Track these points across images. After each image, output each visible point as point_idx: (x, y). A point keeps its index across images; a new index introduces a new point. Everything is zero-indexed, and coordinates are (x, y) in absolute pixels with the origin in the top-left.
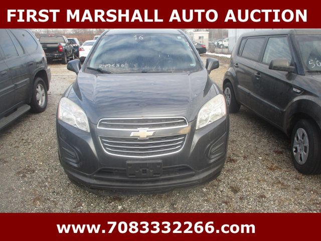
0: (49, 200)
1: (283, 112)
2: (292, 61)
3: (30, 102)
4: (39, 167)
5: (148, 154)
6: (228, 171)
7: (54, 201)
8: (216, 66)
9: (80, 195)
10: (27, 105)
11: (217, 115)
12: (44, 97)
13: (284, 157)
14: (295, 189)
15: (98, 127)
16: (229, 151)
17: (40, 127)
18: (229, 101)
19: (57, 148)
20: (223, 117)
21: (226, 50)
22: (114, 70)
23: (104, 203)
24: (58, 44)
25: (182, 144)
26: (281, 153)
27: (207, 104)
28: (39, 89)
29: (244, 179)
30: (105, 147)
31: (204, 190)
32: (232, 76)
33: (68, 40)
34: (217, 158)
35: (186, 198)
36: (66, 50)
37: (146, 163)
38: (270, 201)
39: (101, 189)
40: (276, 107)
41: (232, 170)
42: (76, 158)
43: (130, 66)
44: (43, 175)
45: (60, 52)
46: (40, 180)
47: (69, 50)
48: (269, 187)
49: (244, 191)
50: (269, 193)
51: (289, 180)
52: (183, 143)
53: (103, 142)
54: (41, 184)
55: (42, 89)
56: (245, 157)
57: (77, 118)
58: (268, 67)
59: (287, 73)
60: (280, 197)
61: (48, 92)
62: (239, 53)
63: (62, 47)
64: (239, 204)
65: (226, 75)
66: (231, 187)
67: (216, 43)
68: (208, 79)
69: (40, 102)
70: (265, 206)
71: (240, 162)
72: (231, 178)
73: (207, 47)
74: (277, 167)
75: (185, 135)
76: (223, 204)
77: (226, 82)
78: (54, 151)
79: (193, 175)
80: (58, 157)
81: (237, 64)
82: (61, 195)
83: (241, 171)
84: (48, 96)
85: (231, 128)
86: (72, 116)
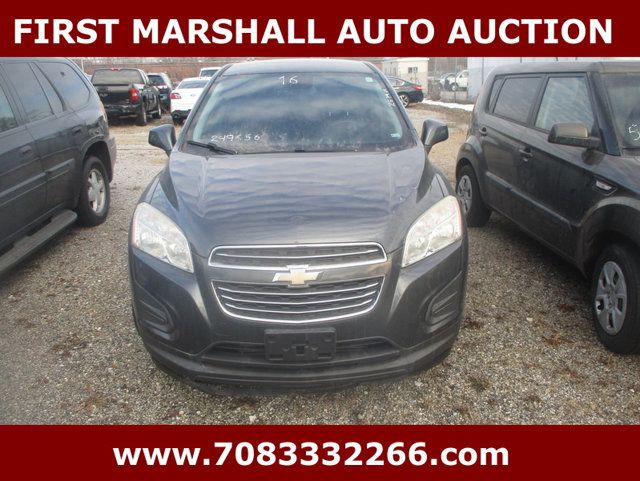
0: (114, 402)
1: (576, 230)
2: (594, 126)
3: (75, 205)
4: (96, 336)
5: (308, 316)
6: (466, 345)
7: (124, 405)
8: (442, 135)
9: (175, 392)
10: (70, 211)
11: (445, 238)
12: (103, 196)
13: (577, 317)
14: (600, 383)
15: (210, 264)
16: (468, 305)
17: (94, 255)
18: (468, 202)
19: (129, 298)
20: (456, 241)
21: (462, 95)
22: (241, 146)
23: (222, 410)
24: (130, 86)
25: (374, 297)
26: (571, 309)
27: (424, 216)
28: (93, 180)
29: (497, 362)
30: (224, 301)
31: (419, 384)
32: (473, 151)
33: (149, 76)
34: (444, 323)
35: (383, 399)
36: (144, 97)
37: (304, 334)
38: (549, 407)
39: (216, 383)
40: (562, 218)
41: (474, 344)
42: (168, 322)
43: (272, 139)
44: (103, 352)
45: (134, 101)
46: (97, 362)
47: (151, 97)
48: (547, 380)
49: (496, 388)
50: (547, 391)
51: (586, 366)
52: (376, 294)
53: (220, 292)
54: (99, 370)
55: (98, 180)
56: (499, 319)
57: (169, 243)
58: (547, 136)
59: (584, 149)
60: (568, 399)
61: (111, 185)
62: (488, 107)
63: (137, 91)
64: (486, 413)
65: (463, 149)
66: (472, 379)
67: (442, 81)
68: (427, 163)
69: (95, 205)
70: (538, 419)
71: (490, 327)
72: (470, 360)
73: (424, 88)
74: (563, 339)
75: (380, 279)
76: (455, 414)
77: (463, 165)
78: (124, 304)
79: (396, 357)
80: (131, 317)
81: (484, 130)
82: (139, 392)
83: (491, 346)
84: (111, 191)
85: (471, 258)
86: (158, 240)
